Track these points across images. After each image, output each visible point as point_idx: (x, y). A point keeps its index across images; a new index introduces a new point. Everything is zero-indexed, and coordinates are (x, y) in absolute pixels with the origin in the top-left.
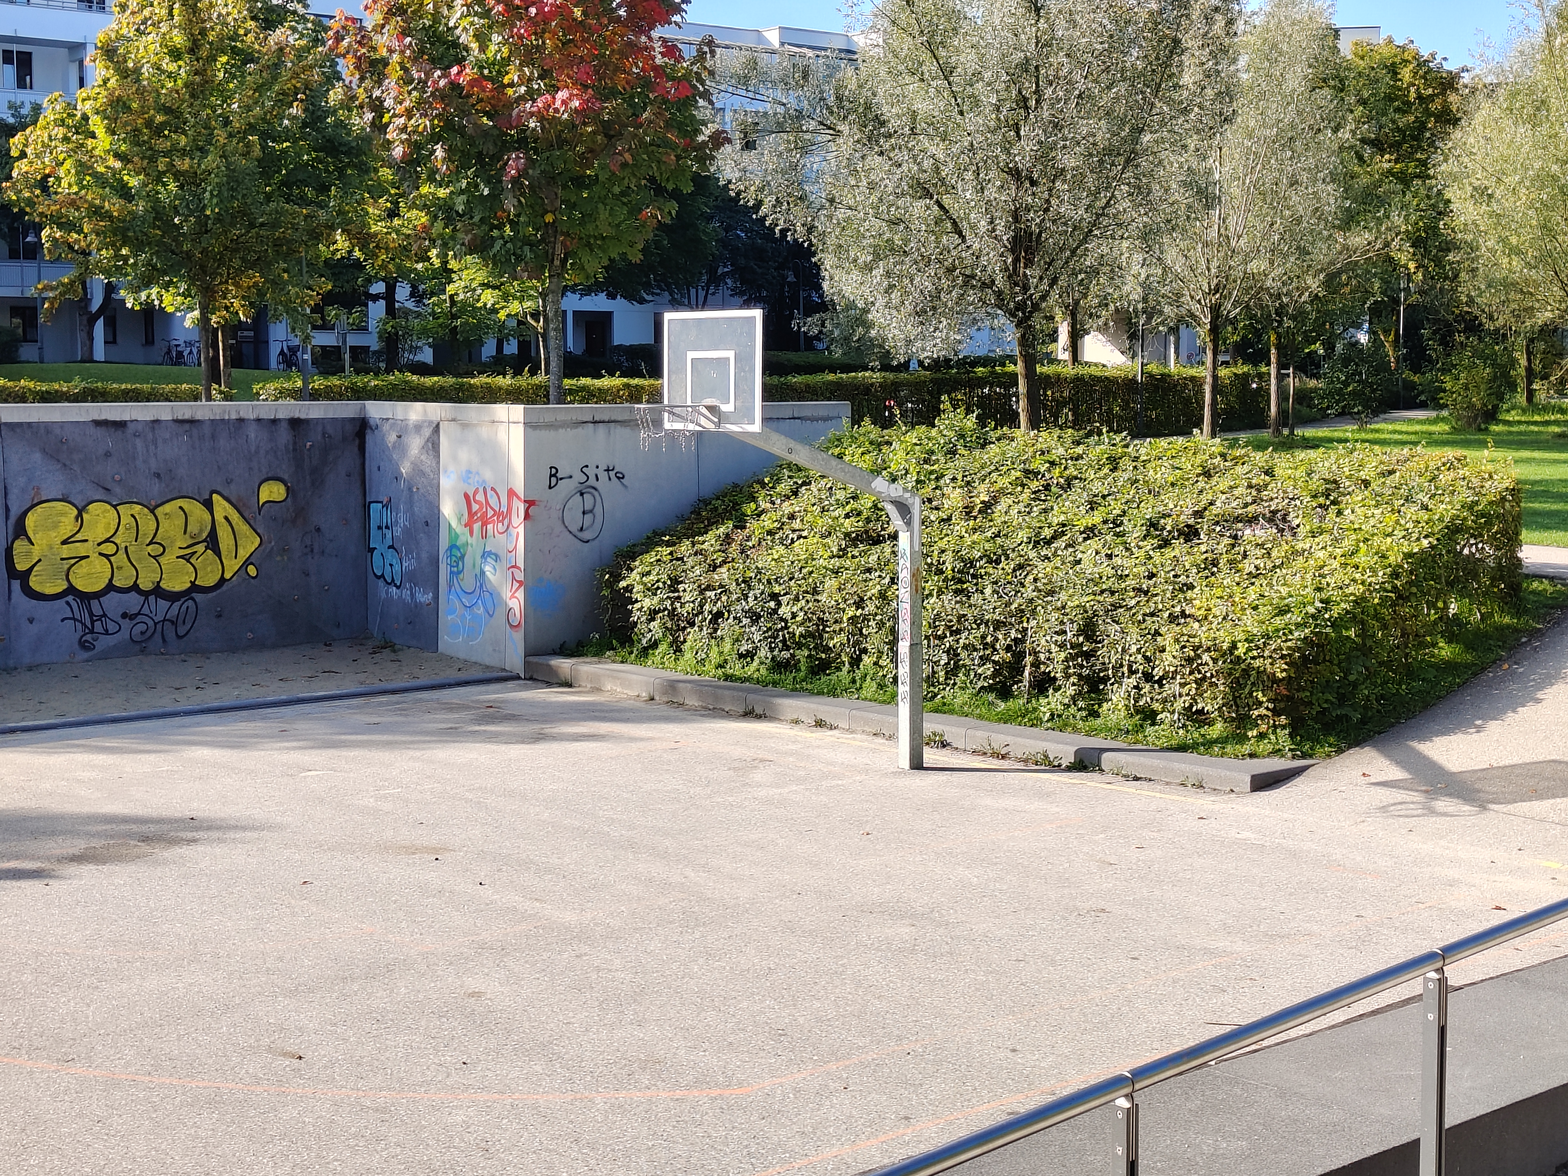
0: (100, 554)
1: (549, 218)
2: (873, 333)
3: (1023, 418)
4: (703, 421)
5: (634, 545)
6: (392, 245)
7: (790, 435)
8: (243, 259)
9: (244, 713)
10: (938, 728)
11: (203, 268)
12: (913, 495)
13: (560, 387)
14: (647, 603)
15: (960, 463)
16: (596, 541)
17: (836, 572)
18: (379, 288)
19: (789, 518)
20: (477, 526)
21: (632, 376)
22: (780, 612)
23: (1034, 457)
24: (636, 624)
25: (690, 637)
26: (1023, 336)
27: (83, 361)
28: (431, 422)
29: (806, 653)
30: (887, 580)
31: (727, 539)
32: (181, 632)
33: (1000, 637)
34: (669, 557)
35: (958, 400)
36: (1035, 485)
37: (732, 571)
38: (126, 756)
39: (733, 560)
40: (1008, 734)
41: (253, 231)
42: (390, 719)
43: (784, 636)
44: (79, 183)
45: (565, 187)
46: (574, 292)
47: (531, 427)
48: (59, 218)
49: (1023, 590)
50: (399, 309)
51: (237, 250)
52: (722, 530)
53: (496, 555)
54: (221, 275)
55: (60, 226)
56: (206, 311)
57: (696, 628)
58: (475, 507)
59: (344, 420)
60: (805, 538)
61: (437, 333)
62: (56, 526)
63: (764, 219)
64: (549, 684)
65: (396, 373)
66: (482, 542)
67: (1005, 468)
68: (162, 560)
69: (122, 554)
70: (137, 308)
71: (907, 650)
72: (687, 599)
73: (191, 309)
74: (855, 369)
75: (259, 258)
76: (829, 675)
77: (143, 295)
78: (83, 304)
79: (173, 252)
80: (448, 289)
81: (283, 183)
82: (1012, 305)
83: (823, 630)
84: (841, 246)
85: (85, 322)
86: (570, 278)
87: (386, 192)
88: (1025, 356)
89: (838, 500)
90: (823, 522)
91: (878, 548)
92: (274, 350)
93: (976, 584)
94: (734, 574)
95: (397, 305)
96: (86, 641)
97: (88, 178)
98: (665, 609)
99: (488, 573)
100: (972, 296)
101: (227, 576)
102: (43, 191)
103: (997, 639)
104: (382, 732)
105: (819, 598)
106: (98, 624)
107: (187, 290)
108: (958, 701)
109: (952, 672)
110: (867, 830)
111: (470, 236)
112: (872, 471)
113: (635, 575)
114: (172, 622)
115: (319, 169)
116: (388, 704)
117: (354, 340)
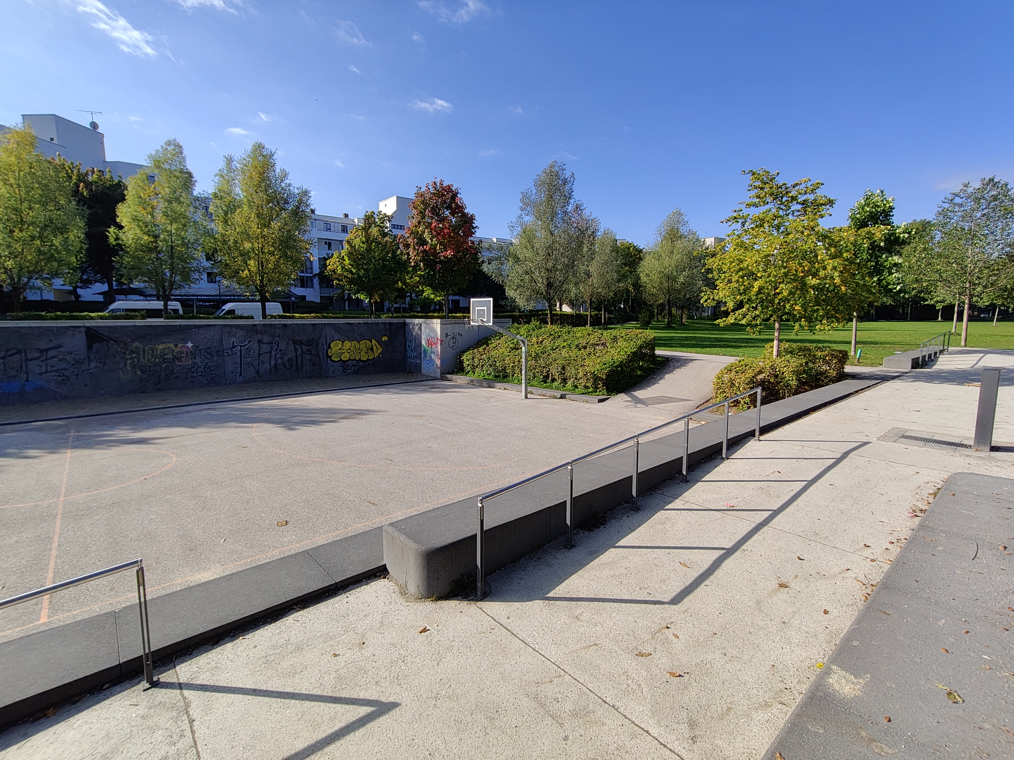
0: (347, 352)
1: (446, 279)
2: (517, 304)
3: (549, 323)
4: (479, 323)
5: (465, 350)
6: (411, 285)
7: (498, 326)
8: (378, 288)
10: (531, 390)
11: (369, 289)
12: (525, 339)
13: (448, 316)
14: (467, 363)
15: (536, 332)
16: (456, 349)
17: (509, 356)
18: (408, 294)
19: (498, 344)
20: (430, 346)
21: (464, 313)
22: (496, 365)
23: (552, 331)
24: (465, 367)
25: (477, 370)
26: (549, 305)
27: (343, 310)
28: (420, 323)
29: (502, 374)
30: (520, 358)
31: (485, 349)
32: (365, 369)
33: (544, 370)
34: (472, 353)
35: (535, 319)
36: (552, 337)
37: (486, 356)
39: (486, 353)
40: (546, 391)
41: (381, 281)
43: (497, 370)
44: (342, 271)
45: (449, 272)
46: (451, 295)
47: (442, 324)
48: (338, 278)
49: (549, 360)
51: (377, 286)
52: (483, 347)
53: (434, 352)
54: (374, 291)
55: (338, 280)
56: (370, 299)
57: (478, 368)
58: (429, 342)
59: (401, 323)
60: (502, 348)
61: (421, 304)
62: (337, 346)
63: (493, 279)
64: (446, 380)
65: (412, 312)
66: (431, 349)
67: (545, 333)
68: (361, 353)
69: (352, 352)
70: (355, 298)
71: (524, 373)
72: (476, 362)
73: (367, 299)
74: (512, 312)
75: (382, 288)
76: (507, 378)
77: (356, 296)
78: (343, 298)
79: (363, 286)
80: (423, 294)
81: (388, 271)
82: (547, 298)
83: (506, 368)
84: (510, 285)
85: (344, 302)
86: (450, 292)
87: (410, 273)
88: (550, 309)
89: (509, 340)
90: (506, 345)
91: (518, 351)
92: (385, 308)
93: (539, 359)
95: (412, 298)
96: (344, 371)
97: (344, 270)
98: (471, 364)
99: (432, 356)
100: (538, 296)
101: (375, 357)
102: (334, 273)
105: (505, 362)
106: (347, 368)
107: (366, 294)
108: (535, 384)
109: (534, 378)
110: (515, 412)
111: (428, 283)
112: (516, 334)
113: (464, 357)
114: (363, 367)
115: (395, 268)
117: (403, 306)
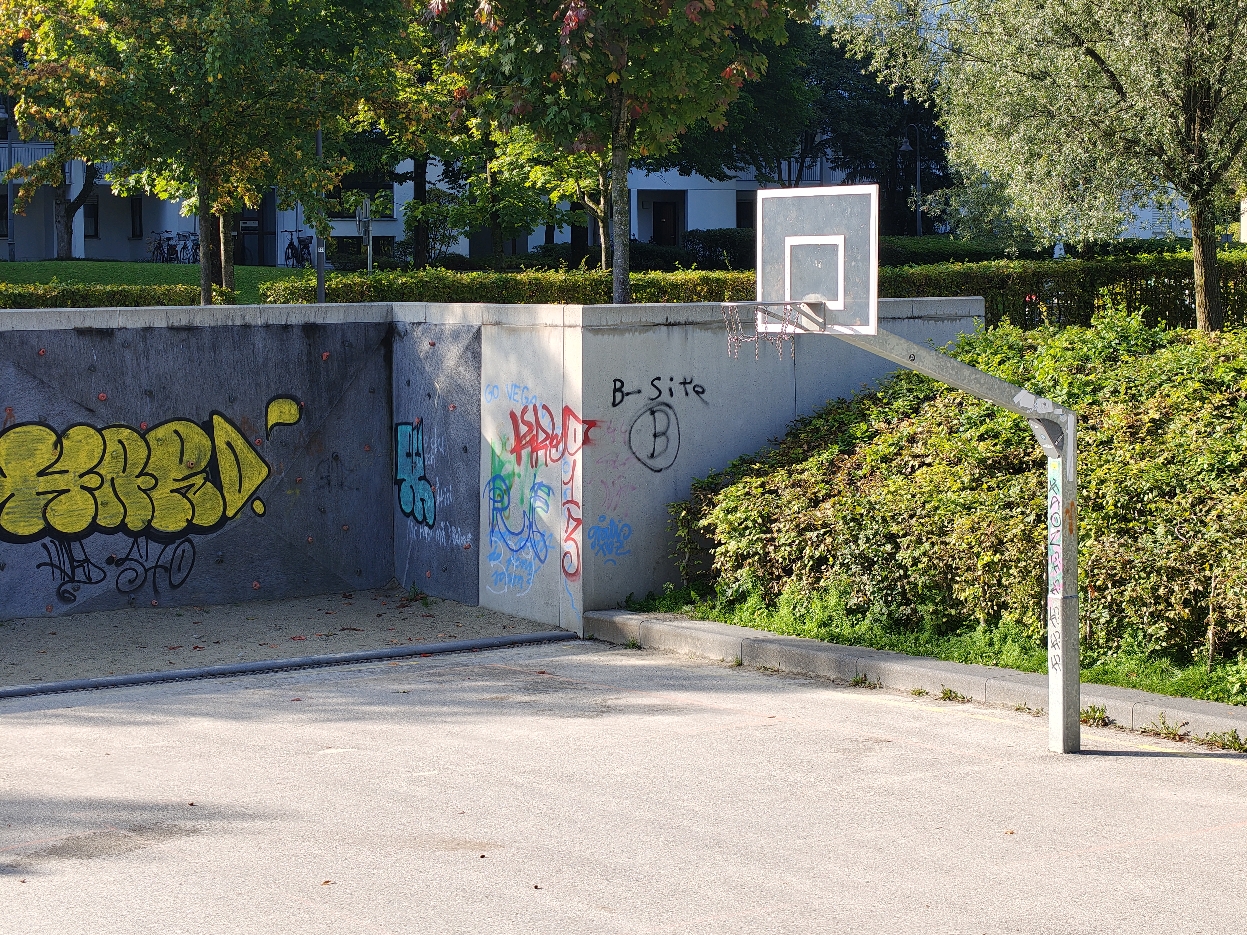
0: (83, 487)
1: (613, 78)
2: (1011, 212)
3: (1200, 316)
4: (804, 321)
5: (717, 475)
6: (424, 116)
7: (909, 338)
8: (249, 135)
9: (250, 678)
10: (1099, 702)
11: (202, 145)
12: (1066, 412)
13: (625, 281)
14: (732, 546)
15: (1123, 371)
16: (670, 470)
17: (968, 508)
18: (406, 166)
19: (908, 441)
20: (525, 453)
21: (712, 268)
22: (899, 557)
23: (1216, 363)
24: (719, 572)
25: (786, 588)
26: (1200, 214)
27: (60, 259)
28: (470, 326)
29: (931, 608)
30: (1032, 517)
31: (832, 467)
32: (176, 580)
33: (1176, 588)
34: (760, 490)
35: (1116, 294)
36: (1217, 398)
37: (838, 507)
38: (113, 728)
39: (840, 492)
40: (1187, 709)
41: (262, 101)
42: (422, 686)
43: (903, 586)
44: (59, 49)
45: (632, 41)
46: (639, 167)
47: (590, 331)
48: (36, 91)
49: (1204, 530)
50: (431, 191)
51: (241, 125)
52: (825, 456)
53: (549, 488)
54: (224, 154)
55: (38, 100)
56: (206, 199)
57: (794, 577)
58: (524, 429)
59: (367, 325)
60: (929, 465)
61: (476, 219)
62: (31, 454)
63: (874, 75)
64: (613, 645)
65: (428, 268)
66: (531, 471)
67: (1179, 378)
68: (155, 494)
69: (107, 488)
70: (125, 195)
71: (1059, 604)
72: (783, 541)
73: (187, 195)
74: (987, 257)
75: (268, 134)
76: (959, 635)
77: (132, 180)
78: (60, 192)
79: (168, 128)
80: (489, 166)
81: (296, 44)
82: (1184, 175)
83: (952, 579)
84: (970, 107)
85: (63, 213)
86: (639, 150)
87: (415, 51)
88: (1202, 240)
89: (969, 418)
90: (950, 447)
91: (1021, 478)
92: (283, 243)
93: (1145, 522)
94: (841, 511)
95: (427, 186)
96: (66, 591)
97: (69, 42)
98: (756, 553)
99: (539, 510)
100: (1135, 166)
101: (230, 513)
102: (16, 59)
103: (1172, 592)
104: (413, 703)
105: (947, 539)
106: (79, 571)
107: (183, 172)
108: (1124, 669)
109: (1115, 633)
110: (1012, 828)
111: (519, 103)
112: (1012, 382)
113: (718, 512)
114: (165, 568)
115: (339, 26)
116: (420, 668)
117: (377, 229)
